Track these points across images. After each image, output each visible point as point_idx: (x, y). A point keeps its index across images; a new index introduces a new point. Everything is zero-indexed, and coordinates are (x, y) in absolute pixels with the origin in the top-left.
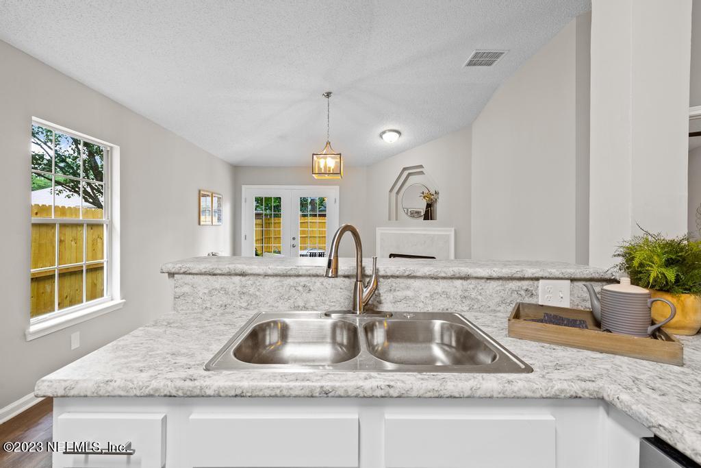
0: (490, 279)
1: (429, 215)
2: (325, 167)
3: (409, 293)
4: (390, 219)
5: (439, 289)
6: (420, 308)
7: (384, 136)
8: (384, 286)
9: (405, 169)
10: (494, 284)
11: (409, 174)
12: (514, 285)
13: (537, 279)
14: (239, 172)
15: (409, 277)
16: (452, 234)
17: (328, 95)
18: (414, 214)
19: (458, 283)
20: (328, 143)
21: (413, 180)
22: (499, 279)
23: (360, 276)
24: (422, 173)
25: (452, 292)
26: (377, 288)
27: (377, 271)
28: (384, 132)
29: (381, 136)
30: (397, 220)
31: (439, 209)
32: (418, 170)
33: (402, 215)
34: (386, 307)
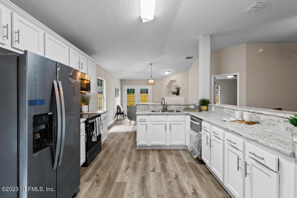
0: (183, 105)
1: (177, 93)
2: (151, 82)
3: (171, 107)
4: (167, 95)
5: (176, 107)
6: (173, 109)
7: (165, 72)
8: (168, 106)
9: (171, 81)
10: (183, 106)
11: (172, 82)
12: (186, 106)
13: (190, 105)
14: (122, 81)
15: (171, 105)
16: (184, 99)
17: (151, 64)
18: (174, 93)
19: (178, 106)
20: (151, 76)
21: (173, 84)
22: (184, 105)
23: (165, 105)
24: (176, 82)
25: (177, 107)
26: (167, 107)
27: (167, 104)
28: (165, 71)
29: (164, 72)
30: (169, 95)
31: (181, 92)
32: (175, 81)
33: (170, 94)
34: (168, 109)
